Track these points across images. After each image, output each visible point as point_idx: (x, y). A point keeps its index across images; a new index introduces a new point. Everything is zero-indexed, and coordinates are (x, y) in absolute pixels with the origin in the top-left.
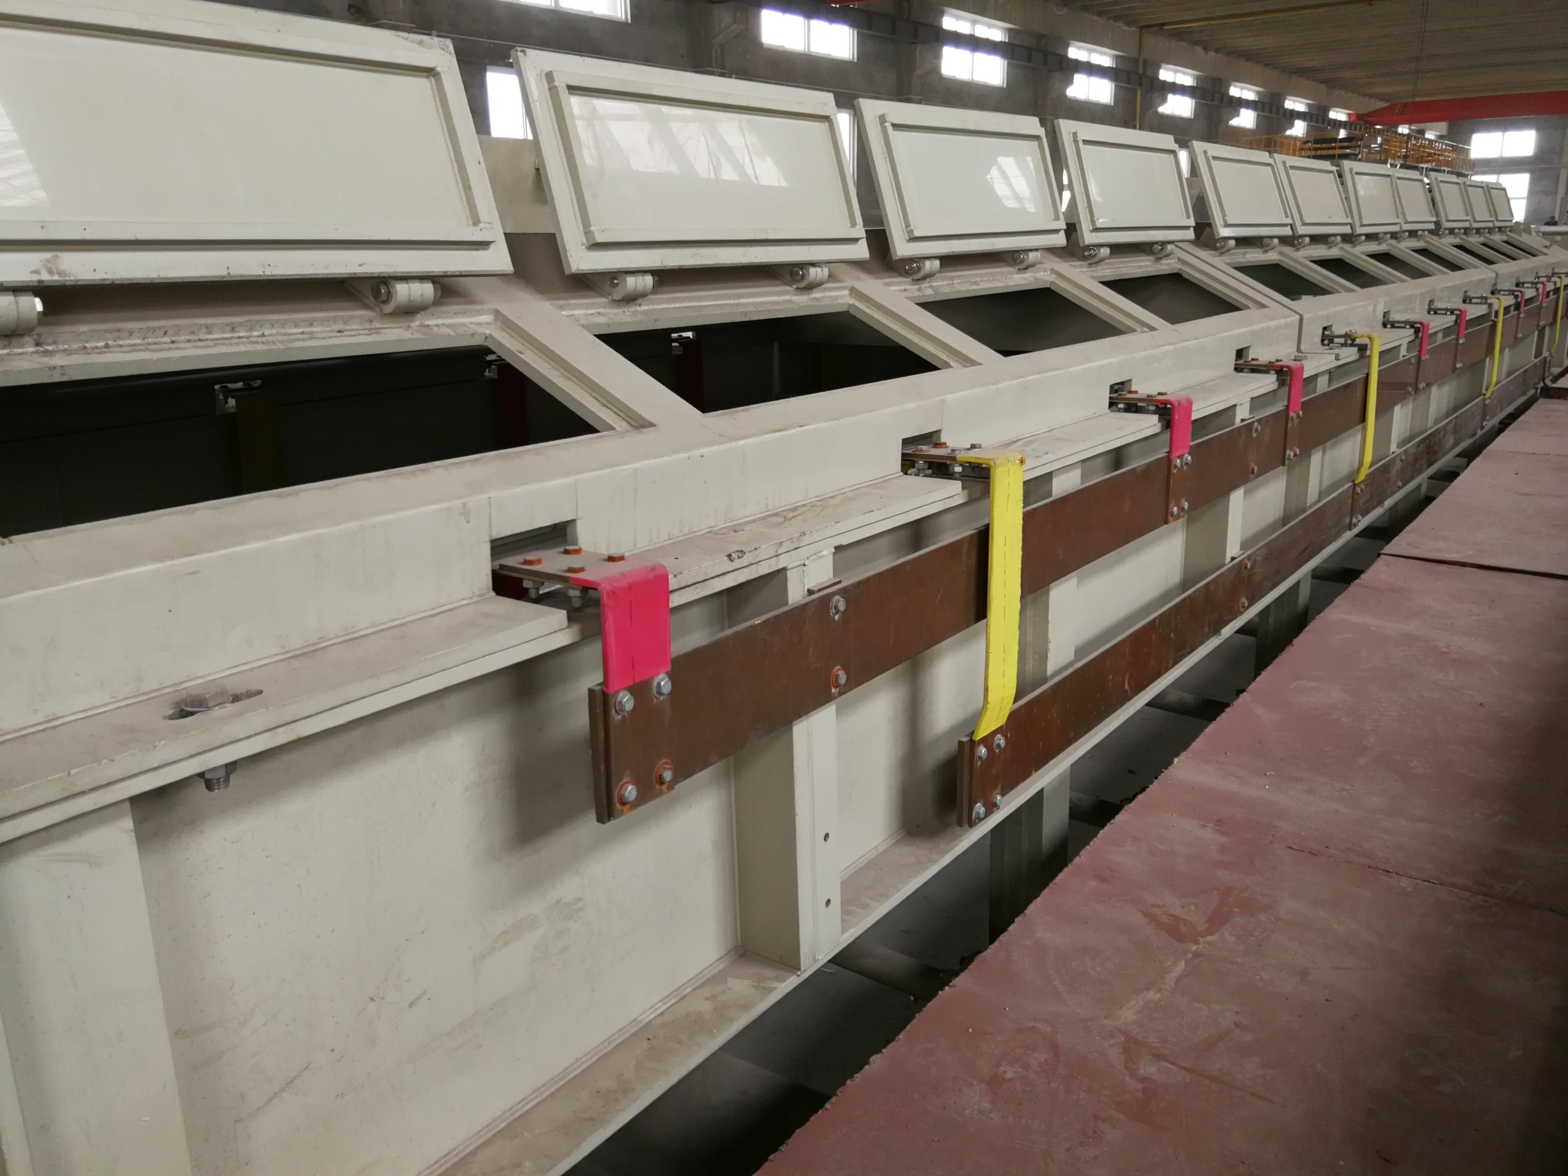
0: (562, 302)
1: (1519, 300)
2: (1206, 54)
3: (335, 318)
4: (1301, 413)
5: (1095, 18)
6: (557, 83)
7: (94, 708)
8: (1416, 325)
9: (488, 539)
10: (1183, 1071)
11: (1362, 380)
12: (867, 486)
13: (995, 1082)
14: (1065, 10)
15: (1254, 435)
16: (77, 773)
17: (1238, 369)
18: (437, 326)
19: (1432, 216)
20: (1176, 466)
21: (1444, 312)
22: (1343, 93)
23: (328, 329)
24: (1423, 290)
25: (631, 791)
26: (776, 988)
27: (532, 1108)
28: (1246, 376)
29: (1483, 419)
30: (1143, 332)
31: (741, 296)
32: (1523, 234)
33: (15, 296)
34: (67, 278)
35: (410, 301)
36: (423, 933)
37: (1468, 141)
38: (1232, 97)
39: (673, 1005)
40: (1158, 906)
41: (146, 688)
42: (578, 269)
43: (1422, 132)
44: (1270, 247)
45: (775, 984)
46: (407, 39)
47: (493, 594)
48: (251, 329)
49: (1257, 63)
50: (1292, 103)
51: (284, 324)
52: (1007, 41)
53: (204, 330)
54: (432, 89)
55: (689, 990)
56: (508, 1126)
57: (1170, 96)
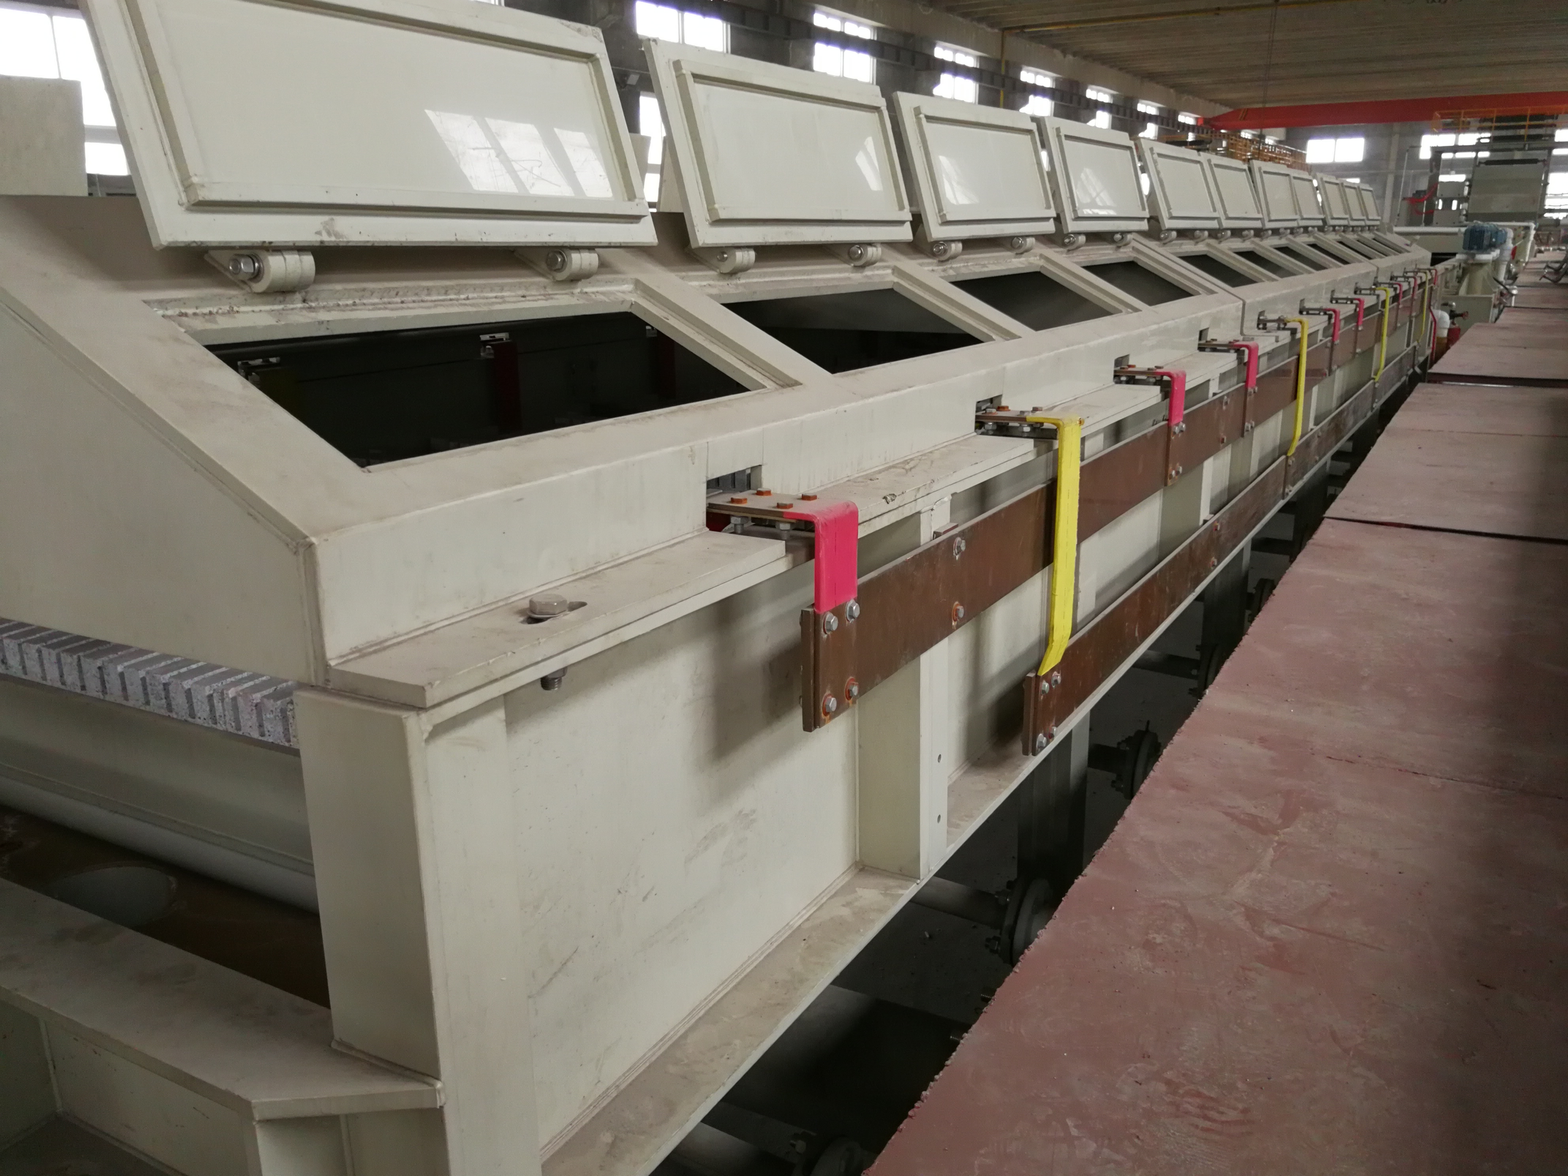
0: (684, 274)
1: (1398, 292)
2: (1065, 57)
3: (520, 283)
4: (1256, 389)
5: (960, 19)
6: (684, 71)
7: (453, 617)
8: (1328, 312)
9: (705, 480)
10: (1302, 931)
11: (1295, 361)
12: (955, 443)
13: (1148, 945)
14: (931, 10)
15: (1224, 408)
16: (494, 662)
17: (1201, 348)
18: (593, 293)
19: (1320, 214)
20: (1175, 433)
21: (1345, 301)
22: (1191, 97)
23: (513, 294)
24: (1328, 281)
25: (832, 703)
26: (902, 895)
27: (722, 998)
28: (1207, 355)
29: (1373, 402)
30: (1128, 313)
31: (813, 272)
32: (1388, 233)
33: (299, 255)
34: (341, 240)
35: (581, 268)
36: (653, 834)
37: (1304, 147)
38: (1090, 100)
39: (815, 912)
40: (1234, 807)
41: (488, 599)
42: (704, 243)
43: (1262, 137)
44: (1202, 238)
45: (901, 892)
46: (568, 26)
47: (708, 529)
48: (459, 292)
49: (1112, 67)
50: (1144, 106)
51: (483, 288)
52: (876, 39)
53: (426, 292)
54: (590, 74)
55: (825, 899)
56: (707, 1013)
57: (1031, 97)
